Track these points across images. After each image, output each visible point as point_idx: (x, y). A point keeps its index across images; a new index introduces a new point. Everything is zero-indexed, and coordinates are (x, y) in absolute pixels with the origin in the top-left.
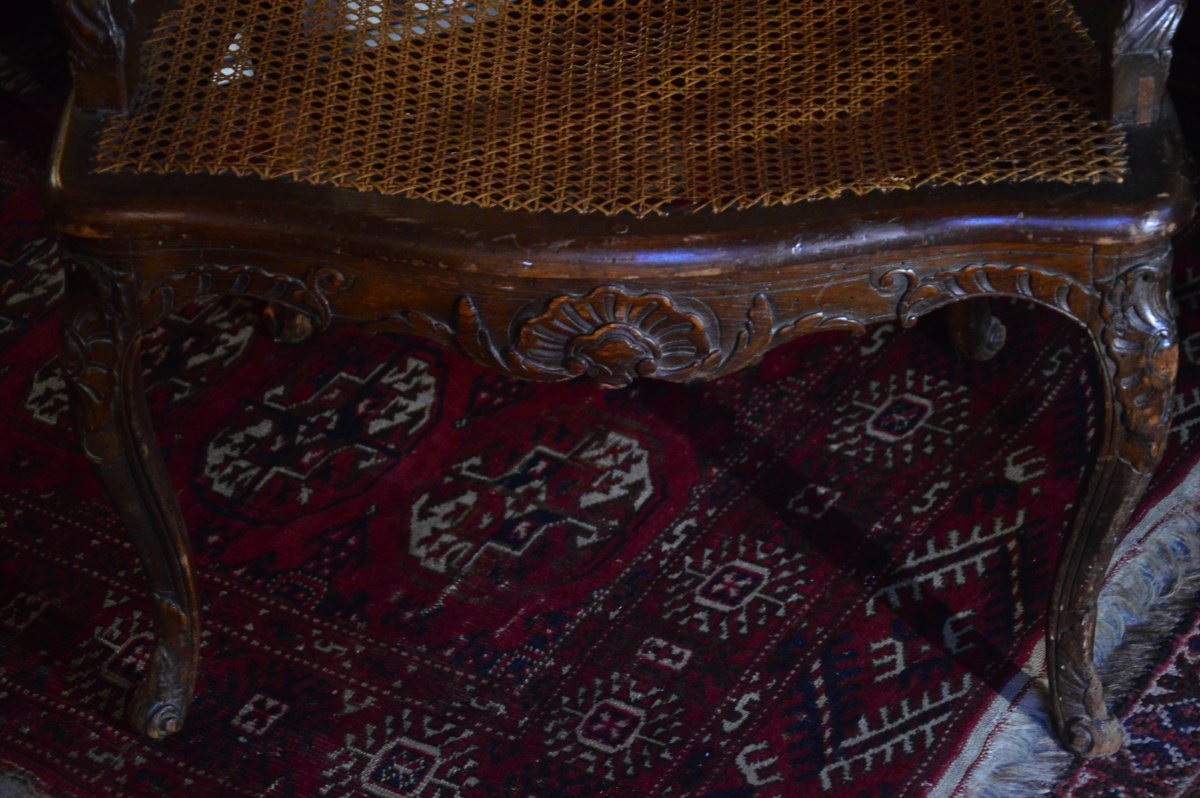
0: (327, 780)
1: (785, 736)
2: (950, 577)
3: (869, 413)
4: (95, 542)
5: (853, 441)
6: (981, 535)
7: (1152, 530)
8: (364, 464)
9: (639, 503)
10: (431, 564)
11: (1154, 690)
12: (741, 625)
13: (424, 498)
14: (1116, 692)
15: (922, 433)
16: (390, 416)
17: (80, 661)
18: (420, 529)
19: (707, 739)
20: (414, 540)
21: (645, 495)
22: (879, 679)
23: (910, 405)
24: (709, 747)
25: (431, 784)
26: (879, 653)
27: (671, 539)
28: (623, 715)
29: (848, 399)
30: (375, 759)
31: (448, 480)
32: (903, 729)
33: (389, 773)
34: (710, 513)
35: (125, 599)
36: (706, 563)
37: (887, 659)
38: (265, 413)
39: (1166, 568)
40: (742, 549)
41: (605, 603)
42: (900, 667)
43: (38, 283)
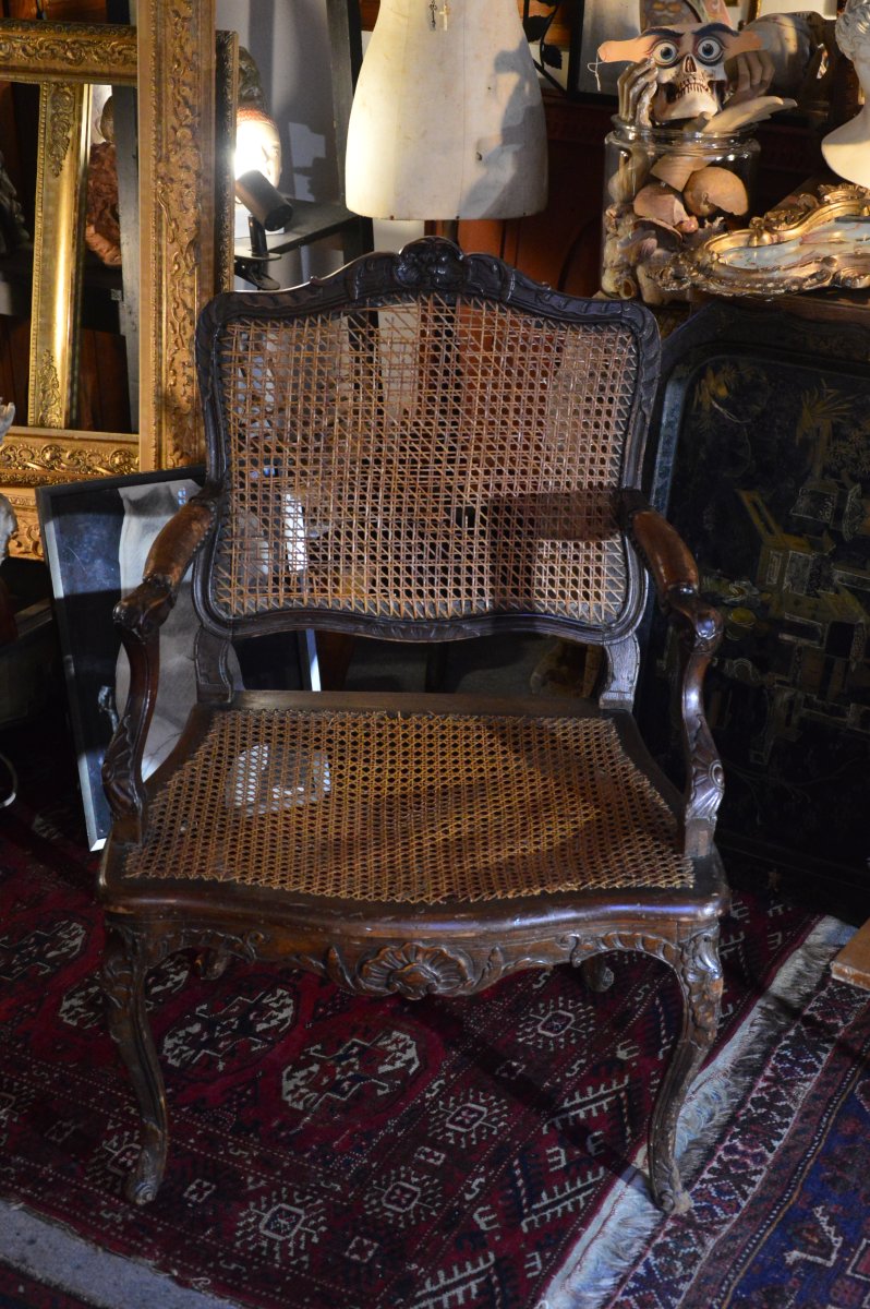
0: (239, 1228)
1: (500, 1202)
2: (589, 1112)
3: (539, 1021)
4: (101, 1092)
5: (531, 1037)
6: (605, 1089)
7: (700, 1086)
8: (254, 1049)
9: (412, 1071)
10: (295, 1105)
11: (706, 1176)
12: (473, 1139)
13: (290, 1067)
14: (685, 1177)
15: (569, 1032)
16: (268, 1021)
17: (94, 1160)
18: (288, 1085)
19: (456, 1204)
20: (284, 1092)
21: (415, 1067)
22: (552, 1170)
23: (562, 1017)
24: (458, 1208)
25: (299, 1230)
26: (552, 1155)
27: (431, 1091)
28: (408, 1191)
29: (527, 1013)
30: (267, 1216)
31: (302, 1057)
32: (567, 1198)
33: (275, 1224)
34: (452, 1077)
35: (119, 1125)
36: (451, 1105)
37: (556, 1159)
38: (198, 1019)
39: (709, 1107)
40: (471, 1097)
41: (395, 1127)
42: (564, 1163)
43: (64, 945)
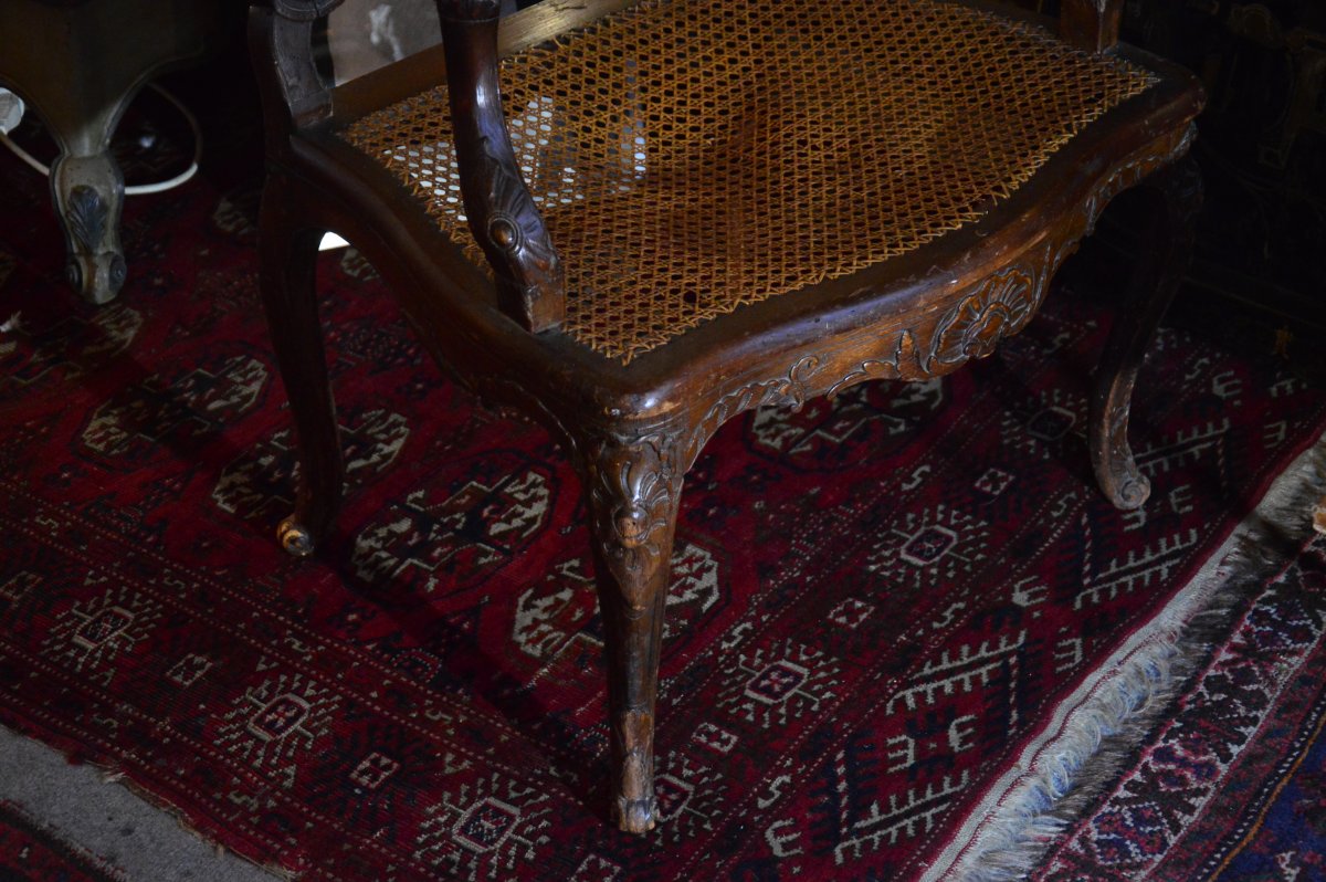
0: (424, 831)
1: (808, 815)
2: (959, 684)
3: (904, 540)
4: (255, 614)
5: (889, 563)
6: (988, 650)
7: (1131, 653)
8: (483, 561)
9: (706, 606)
10: (529, 649)
11: (1122, 793)
12: (781, 716)
13: (530, 592)
14: (1089, 793)
15: (946, 559)
16: (508, 521)
17: (231, 715)
18: (523, 618)
19: (743, 813)
20: (518, 627)
21: (712, 599)
22: (892, 770)
23: (938, 535)
24: (745, 821)
25: (509, 839)
26: (894, 748)
27: (730, 639)
28: (675, 789)
29: (888, 527)
30: (466, 815)
31: (550, 577)
32: (908, 815)
33: (476, 828)
34: (764, 618)
35: (274, 665)
36: (757, 661)
37: (900, 753)
38: (409, 513)
39: (1139, 687)
40: (788, 651)
41: (669, 691)
42: (911, 761)
43: (234, 393)
